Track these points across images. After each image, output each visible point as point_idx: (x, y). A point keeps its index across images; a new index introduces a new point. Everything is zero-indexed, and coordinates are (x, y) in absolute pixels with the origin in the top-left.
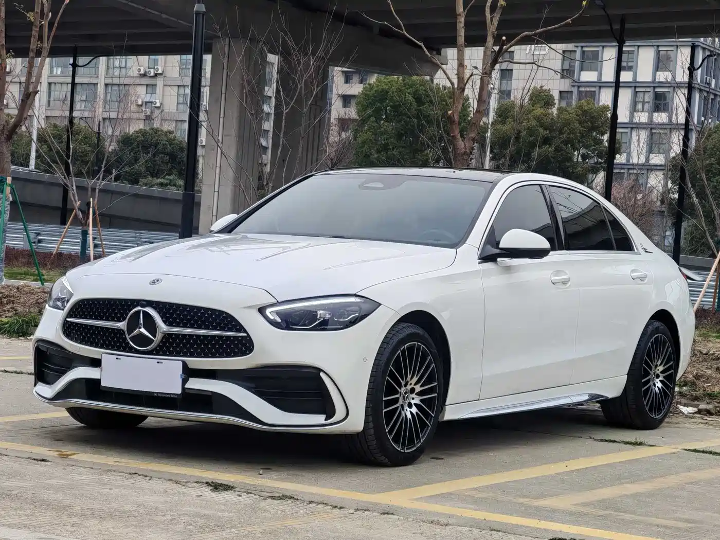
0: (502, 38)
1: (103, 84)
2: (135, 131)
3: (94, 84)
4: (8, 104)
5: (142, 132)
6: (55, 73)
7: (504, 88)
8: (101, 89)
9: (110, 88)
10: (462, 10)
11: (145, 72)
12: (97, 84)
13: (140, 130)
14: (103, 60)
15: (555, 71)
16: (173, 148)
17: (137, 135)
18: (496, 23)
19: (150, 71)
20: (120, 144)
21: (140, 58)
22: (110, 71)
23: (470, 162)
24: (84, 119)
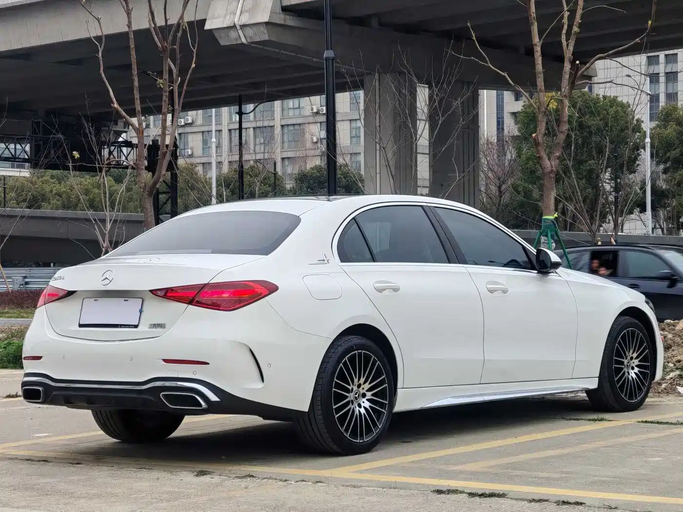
0: (575, 62)
1: (279, 127)
2: (311, 168)
3: (271, 127)
4: (193, 153)
5: (317, 168)
6: (234, 120)
7: (670, 91)
8: (278, 130)
9: (286, 129)
10: (538, 40)
11: (318, 110)
12: (274, 126)
13: (316, 166)
14: (277, 104)
15: (632, 87)
16: (348, 181)
17: (313, 171)
18: (571, 48)
19: (322, 109)
20: (298, 182)
21: (312, 98)
22: (285, 112)
23: (636, 168)
24: (259, 161)
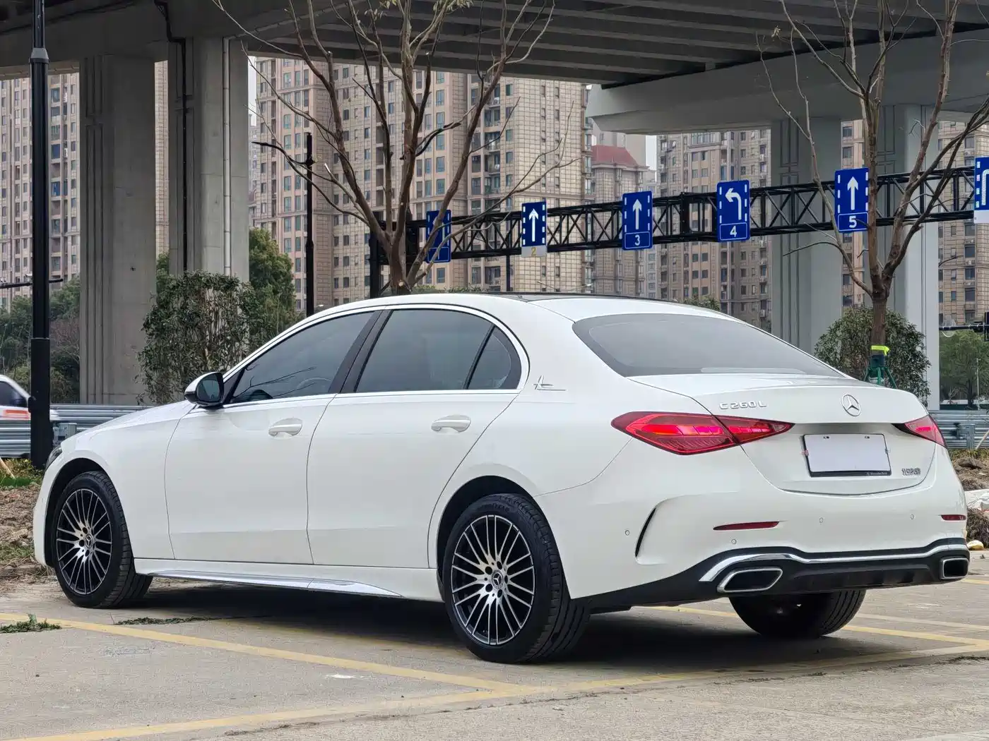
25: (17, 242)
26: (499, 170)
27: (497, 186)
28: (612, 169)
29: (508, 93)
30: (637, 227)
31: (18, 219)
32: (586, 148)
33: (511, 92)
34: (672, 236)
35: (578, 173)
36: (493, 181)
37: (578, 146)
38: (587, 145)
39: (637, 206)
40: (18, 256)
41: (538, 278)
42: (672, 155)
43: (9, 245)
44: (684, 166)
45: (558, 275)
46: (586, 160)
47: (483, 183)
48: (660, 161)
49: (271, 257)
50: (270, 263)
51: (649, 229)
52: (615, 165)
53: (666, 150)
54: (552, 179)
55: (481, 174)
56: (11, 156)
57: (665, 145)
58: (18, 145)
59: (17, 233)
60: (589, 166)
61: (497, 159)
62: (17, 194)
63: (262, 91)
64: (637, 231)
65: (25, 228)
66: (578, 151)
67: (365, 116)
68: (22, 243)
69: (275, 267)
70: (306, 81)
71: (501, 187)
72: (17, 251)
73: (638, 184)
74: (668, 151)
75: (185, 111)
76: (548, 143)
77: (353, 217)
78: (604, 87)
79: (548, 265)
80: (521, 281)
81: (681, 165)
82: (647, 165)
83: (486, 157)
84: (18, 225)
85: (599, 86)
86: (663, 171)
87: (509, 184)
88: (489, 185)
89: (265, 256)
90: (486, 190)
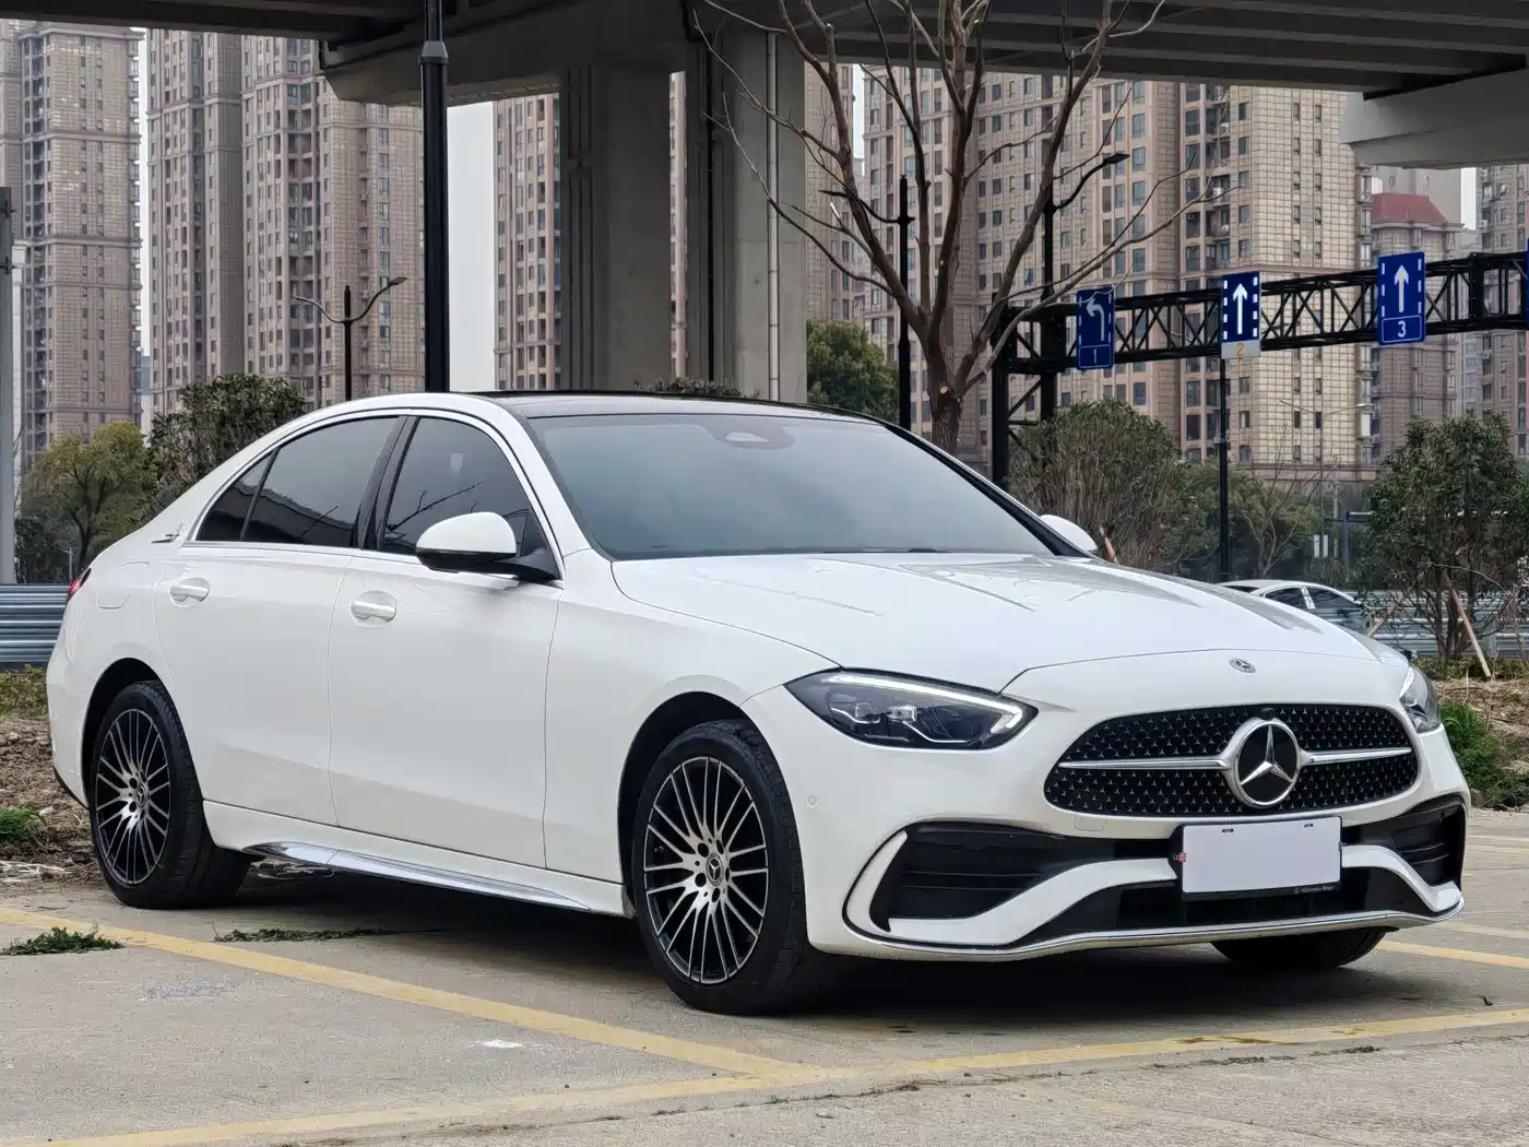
25: (520, 351)
26: (1228, 233)
27: (1226, 257)
28: (1406, 228)
29: (1242, 116)
30: (1401, 309)
31: (521, 319)
32: (1363, 197)
33: (1248, 115)
34: (1458, 321)
35: (1351, 235)
36: (1219, 249)
37: (1351, 194)
38: (1365, 193)
39: (1402, 276)
40: (521, 373)
41: (1288, 396)
42: (1500, 205)
43: (509, 356)
44: (1519, 222)
45: (1320, 392)
46: (1362, 214)
47: (1203, 254)
48: (1480, 216)
49: (868, 366)
50: (867, 375)
51: (1420, 312)
52: (1411, 222)
53: (1490, 199)
54: (1310, 246)
55: (1201, 240)
56: (511, 225)
57: (1489, 191)
58: (521, 210)
59: (520, 339)
60: (1368, 224)
61: (1225, 215)
62: (520, 282)
63: (872, 123)
64: (1402, 314)
65: (531, 331)
66: (1351, 201)
67: (1026, 156)
68: (526, 355)
69: (874, 381)
70: (938, 106)
71: (1232, 260)
72: (521, 366)
73: (1446, 251)
74: (1494, 200)
75: (711, 144)
76: (1303, 191)
77: (869, 284)
78: (1367, 97)
79: (1304, 376)
80: (1262, 401)
81: (1515, 222)
82: (1462, 222)
83: (1209, 215)
84: (521, 328)
85: (1360, 95)
86: (1485, 231)
87: (1243, 253)
88: (1213, 256)
89: (860, 366)
90: (1207, 264)
